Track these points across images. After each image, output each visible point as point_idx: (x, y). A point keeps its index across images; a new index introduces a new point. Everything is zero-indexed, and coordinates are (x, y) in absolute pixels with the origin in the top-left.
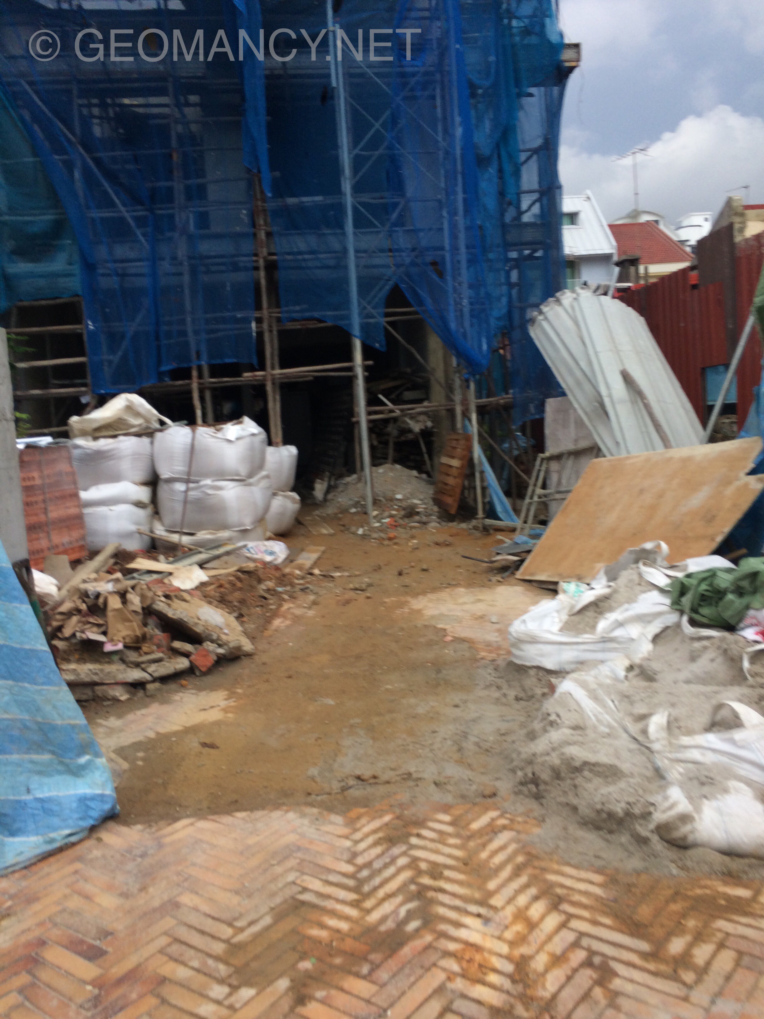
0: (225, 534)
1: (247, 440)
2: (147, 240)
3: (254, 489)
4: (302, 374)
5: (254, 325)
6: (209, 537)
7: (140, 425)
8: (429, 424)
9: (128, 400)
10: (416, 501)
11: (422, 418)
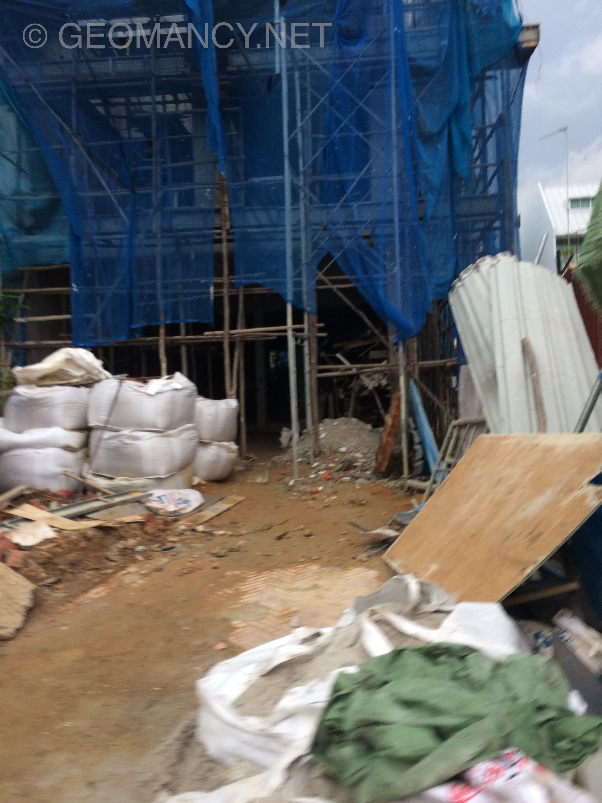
0: (140, 481)
1: (169, 394)
2: (127, 216)
3: (172, 439)
4: (258, 334)
5: (212, 290)
6: (125, 483)
7: (82, 376)
8: (384, 382)
9: (69, 354)
10: (358, 455)
11: (376, 376)
